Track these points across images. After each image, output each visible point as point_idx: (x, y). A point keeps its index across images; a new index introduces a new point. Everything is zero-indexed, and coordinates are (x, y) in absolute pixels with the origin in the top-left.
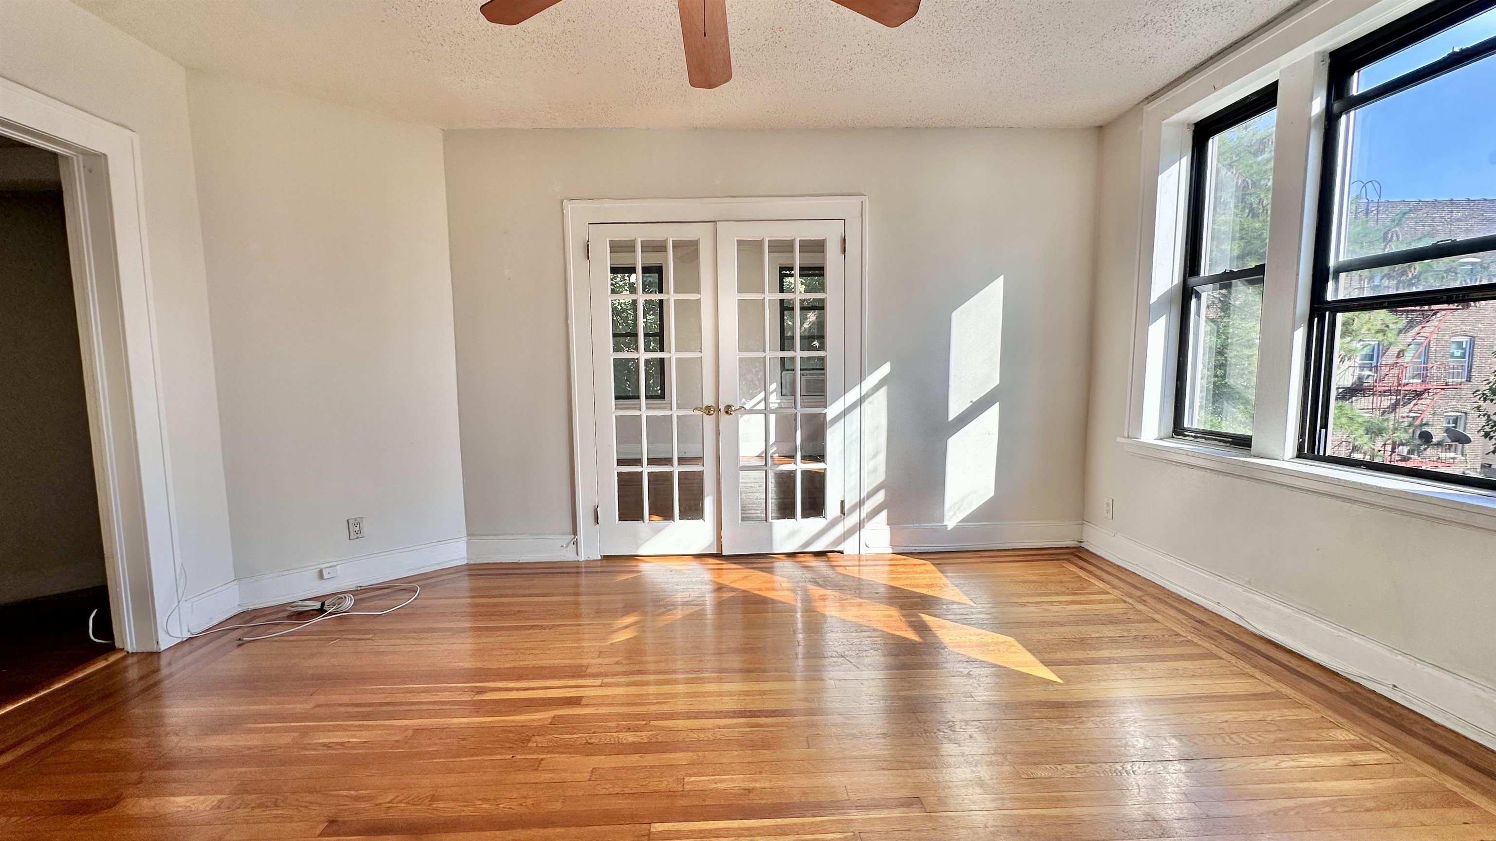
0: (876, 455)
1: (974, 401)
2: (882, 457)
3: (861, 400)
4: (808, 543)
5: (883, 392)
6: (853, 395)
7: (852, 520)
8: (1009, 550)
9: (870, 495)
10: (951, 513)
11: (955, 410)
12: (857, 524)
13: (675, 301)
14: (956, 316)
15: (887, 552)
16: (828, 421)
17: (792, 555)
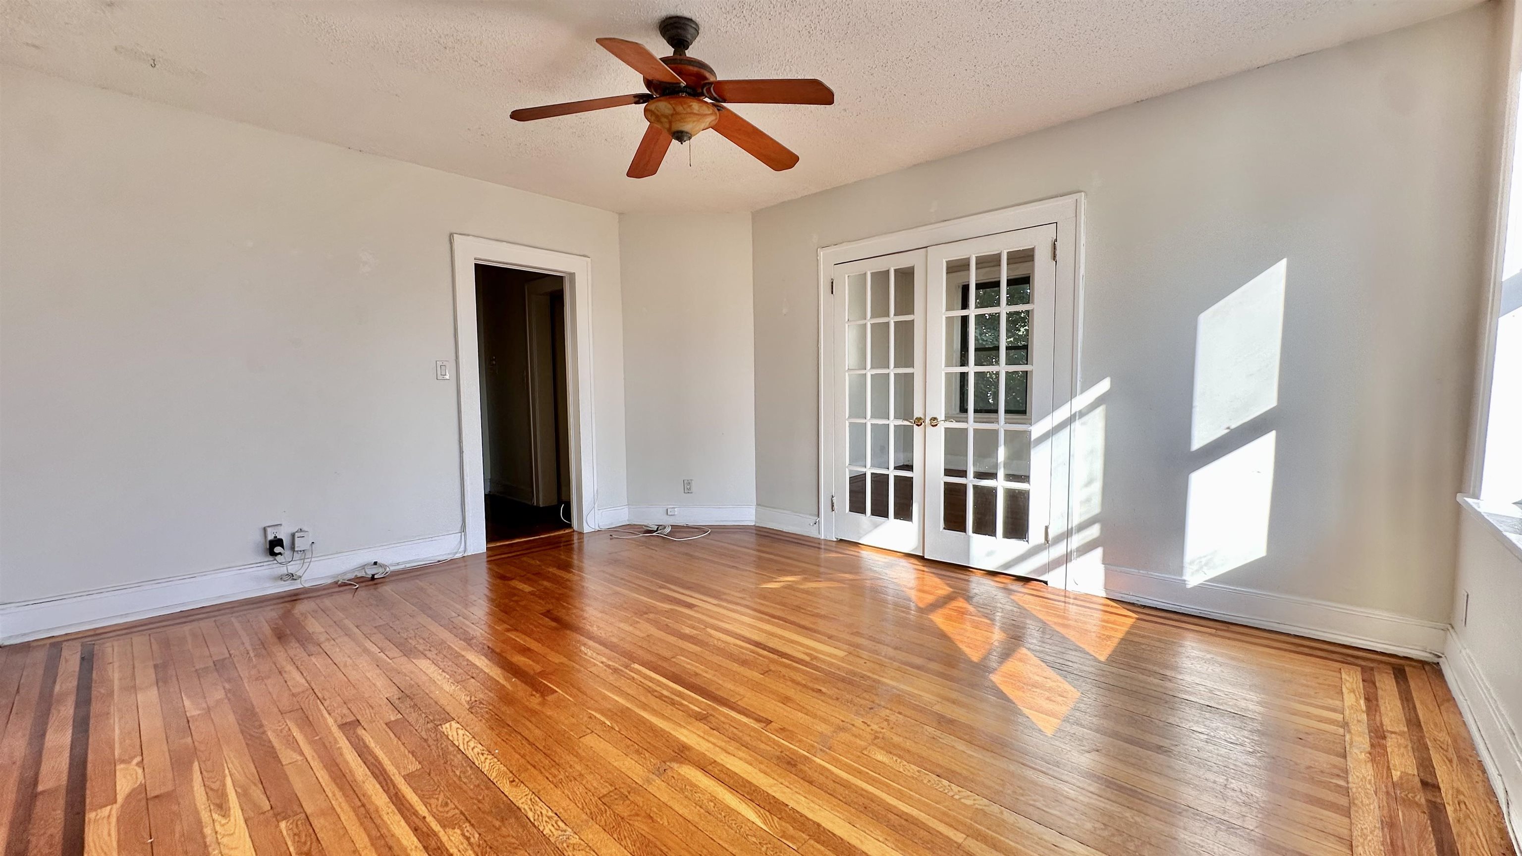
0: (1089, 483)
1: (1233, 426)
2: (1097, 487)
3: (1071, 420)
4: (1009, 565)
5: (1100, 411)
6: (1062, 414)
7: (1058, 551)
8: (1288, 635)
9: (1082, 527)
10: (1195, 567)
11: (1200, 438)
12: (1064, 555)
13: (895, 322)
14: (1206, 320)
15: (1101, 595)
16: (1032, 439)
17: (992, 574)
